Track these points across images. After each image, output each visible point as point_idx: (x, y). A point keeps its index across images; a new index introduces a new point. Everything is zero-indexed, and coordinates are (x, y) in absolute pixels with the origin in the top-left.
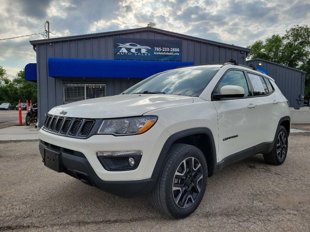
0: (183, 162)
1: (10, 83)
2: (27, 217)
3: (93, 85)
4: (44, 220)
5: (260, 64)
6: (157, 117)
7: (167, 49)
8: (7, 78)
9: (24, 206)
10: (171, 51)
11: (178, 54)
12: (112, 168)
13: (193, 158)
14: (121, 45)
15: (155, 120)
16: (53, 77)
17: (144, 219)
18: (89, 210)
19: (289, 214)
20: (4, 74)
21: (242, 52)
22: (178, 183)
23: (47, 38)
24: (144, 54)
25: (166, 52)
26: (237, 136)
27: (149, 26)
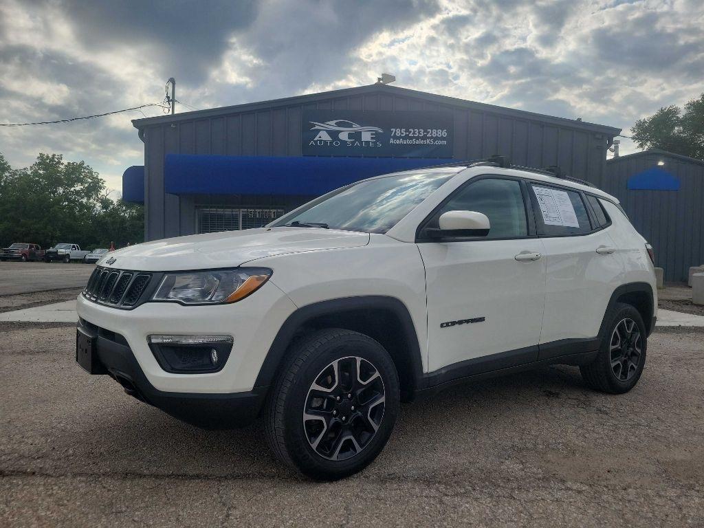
0: (332, 366)
1: (111, 207)
2: (38, 458)
3: (258, 210)
4: (65, 466)
5: (661, 163)
6: (270, 272)
7: (419, 132)
8: (107, 197)
9: (43, 439)
10: (429, 135)
11: (445, 142)
12: (177, 367)
13: (359, 360)
14: (319, 124)
15: (266, 277)
16: (176, 194)
17: (254, 477)
18: (155, 455)
19: (570, 489)
20: (101, 188)
21: (597, 136)
22: (321, 407)
23: (170, 113)
24: (367, 143)
25: (417, 138)
26: (482, 319)
27: (381, 82)
